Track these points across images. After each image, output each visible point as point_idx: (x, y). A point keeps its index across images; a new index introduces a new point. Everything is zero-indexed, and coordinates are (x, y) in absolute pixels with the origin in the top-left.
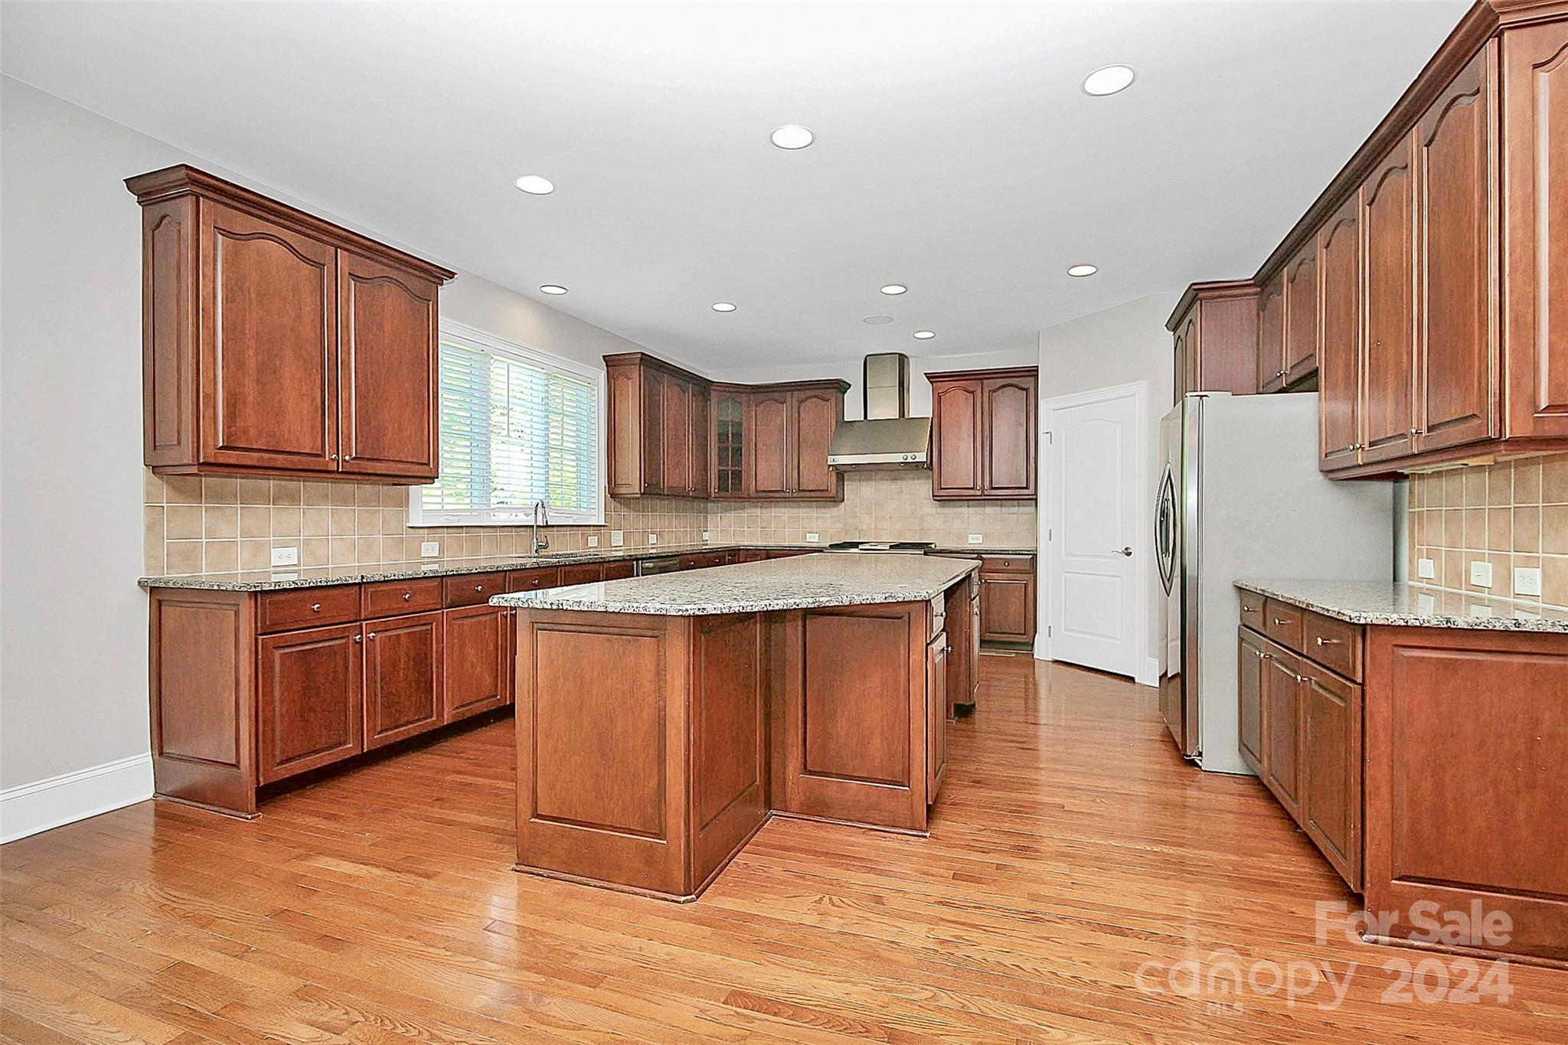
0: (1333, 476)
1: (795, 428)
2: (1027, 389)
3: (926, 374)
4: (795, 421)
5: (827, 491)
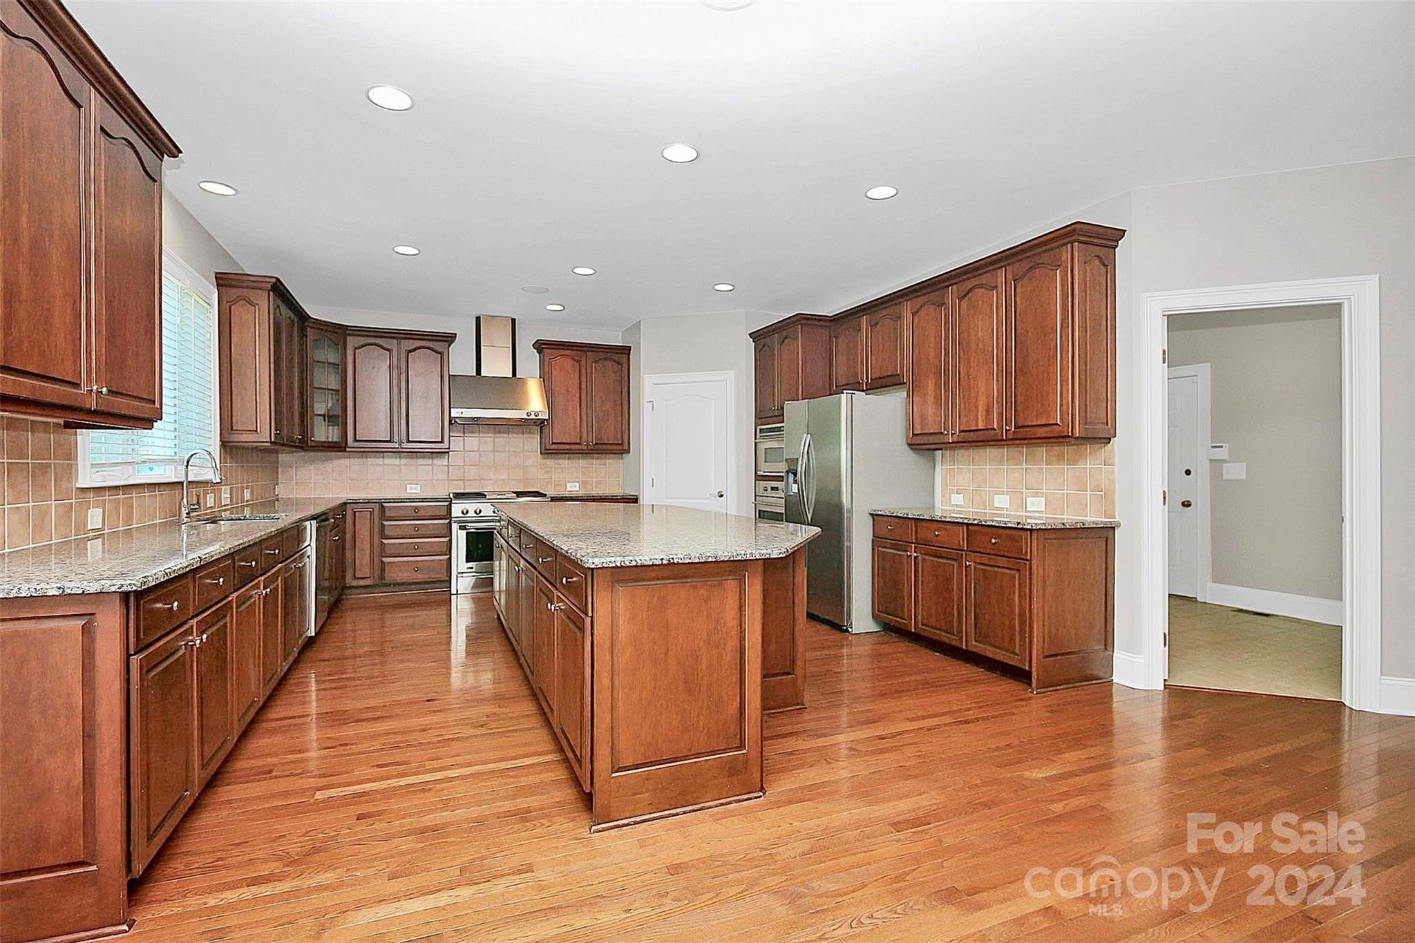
0: (913, 447)
1: (403, 377)
2: (621, 364)
3: (538, 340)
4: (403, 369)
5: (442, 442)
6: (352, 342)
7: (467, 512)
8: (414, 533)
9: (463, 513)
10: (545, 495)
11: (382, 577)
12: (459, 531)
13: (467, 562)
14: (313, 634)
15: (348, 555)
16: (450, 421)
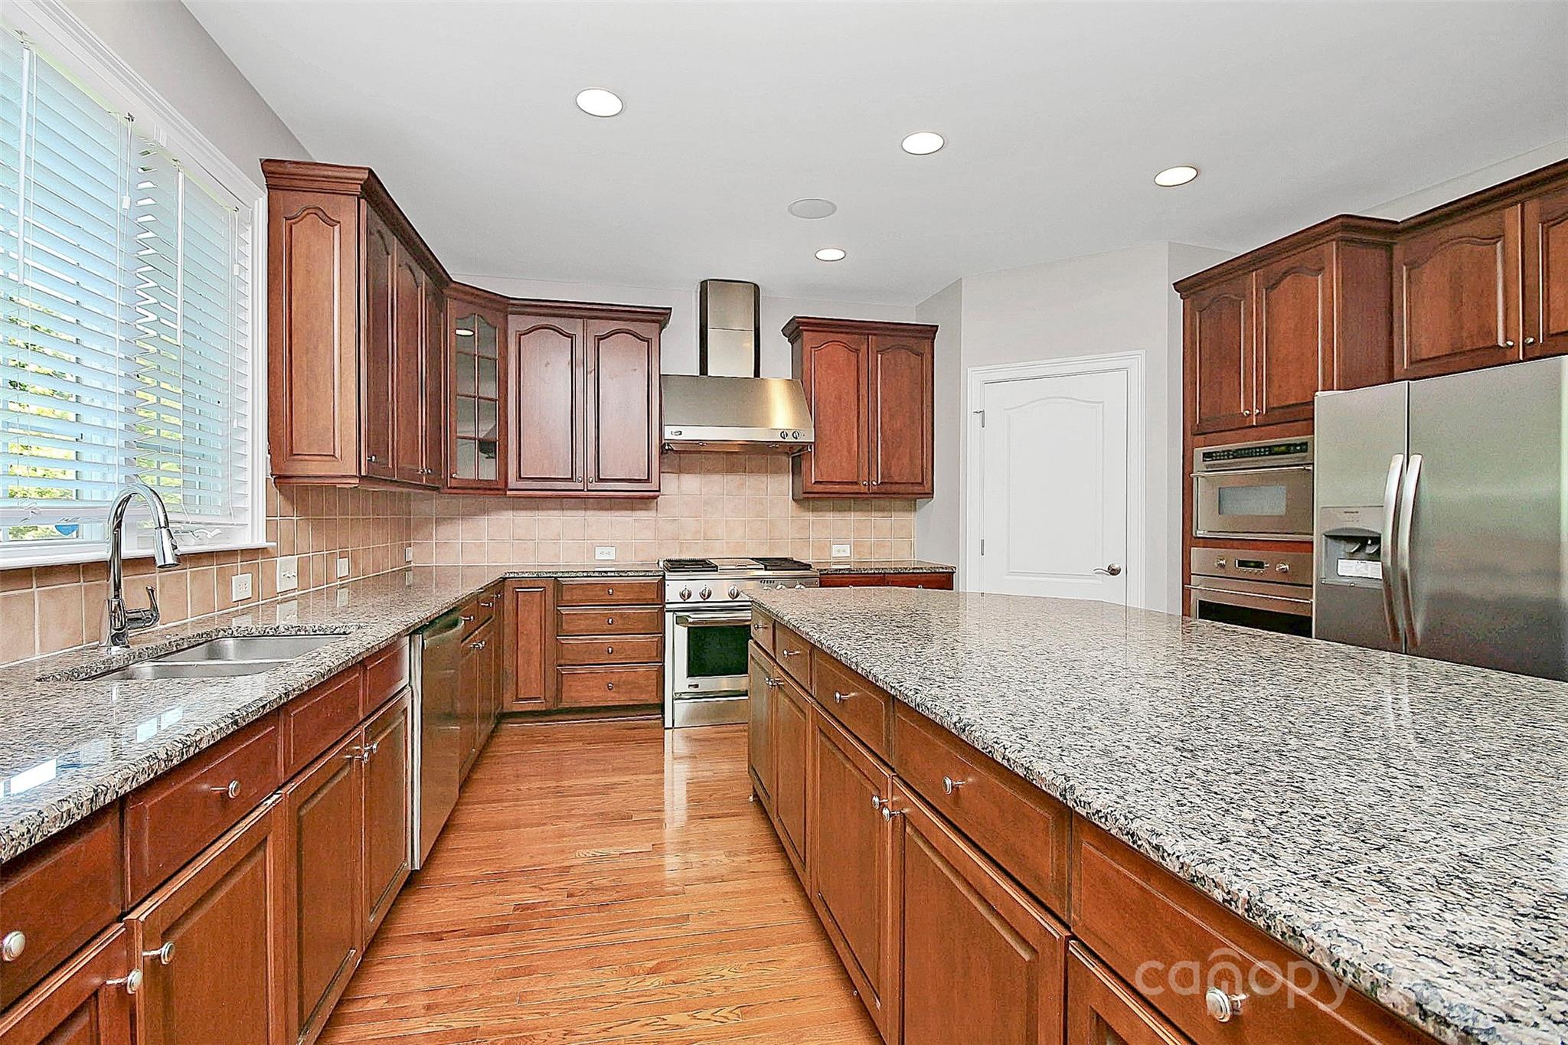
1: (591, 377)
2: (922, 355)
3: (795, 317)
4: (591, 366)
5: (648, 480)
6: (516, 324)
7: (689, 595)
8: (606, 627)
9: (682, 595)
10: (807, 567)
11: (558, 697)
12: (676, 626)
13: (689, 676)
14: (417, 867)
15: (508, 663)
16: (662, 447)
